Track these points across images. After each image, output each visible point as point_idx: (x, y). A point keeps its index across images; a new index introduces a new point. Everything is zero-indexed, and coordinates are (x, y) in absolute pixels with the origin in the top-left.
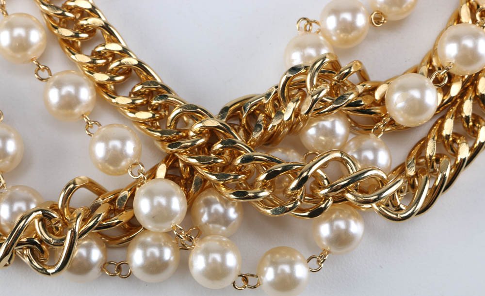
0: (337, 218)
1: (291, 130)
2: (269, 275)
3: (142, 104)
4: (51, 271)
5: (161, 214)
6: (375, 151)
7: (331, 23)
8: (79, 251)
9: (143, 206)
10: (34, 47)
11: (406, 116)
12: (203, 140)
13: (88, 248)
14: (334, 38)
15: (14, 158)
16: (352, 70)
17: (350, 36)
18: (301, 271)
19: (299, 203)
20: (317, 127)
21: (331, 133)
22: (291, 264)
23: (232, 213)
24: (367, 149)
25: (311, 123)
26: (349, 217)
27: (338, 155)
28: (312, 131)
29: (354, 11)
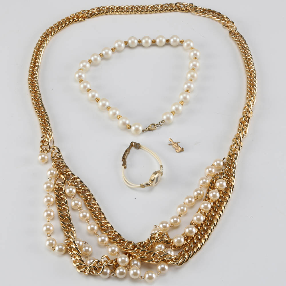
0: (162, 265)
1: (152, 247)
2: (147, 276)
3: (119, 242)
4: (99, 273)
5: (123, 261)
6: (171, 251)
7: (161, 226)
8: (105, 270)
9: (119, 260)
10: (95, 230)
11: (177, 243)
12: (132, 248)
13: (107, 270)
14: (162, 229)
15: (90, 252)
16: (165, 234)
17: (166, 229)
18: (154, 276)
19: (153, 260)
20: (158, 246)
21: (161, 248)
22: (152, 274)
23: (139, 264)
24: (169, 251)
25: (156, 245)
26: (165, 264)
27: (162, 251)
28: (157, 247)
29: (166, 223)
